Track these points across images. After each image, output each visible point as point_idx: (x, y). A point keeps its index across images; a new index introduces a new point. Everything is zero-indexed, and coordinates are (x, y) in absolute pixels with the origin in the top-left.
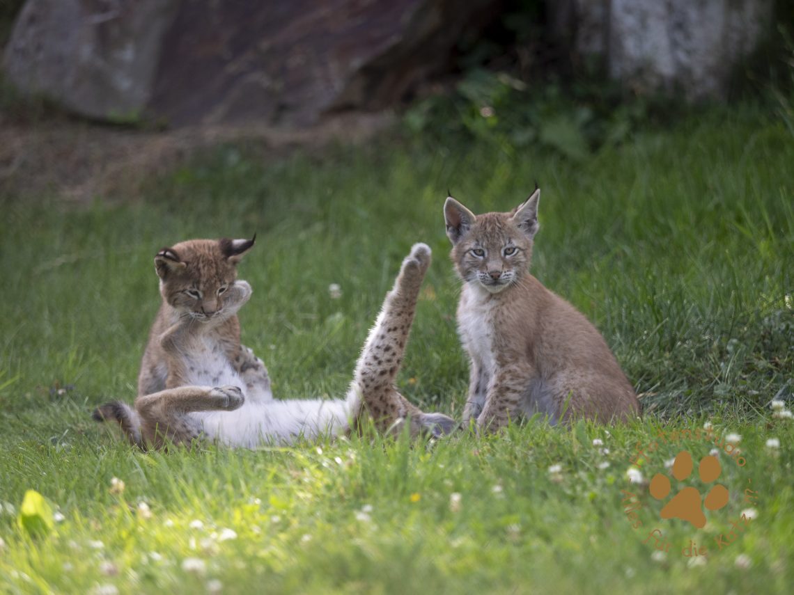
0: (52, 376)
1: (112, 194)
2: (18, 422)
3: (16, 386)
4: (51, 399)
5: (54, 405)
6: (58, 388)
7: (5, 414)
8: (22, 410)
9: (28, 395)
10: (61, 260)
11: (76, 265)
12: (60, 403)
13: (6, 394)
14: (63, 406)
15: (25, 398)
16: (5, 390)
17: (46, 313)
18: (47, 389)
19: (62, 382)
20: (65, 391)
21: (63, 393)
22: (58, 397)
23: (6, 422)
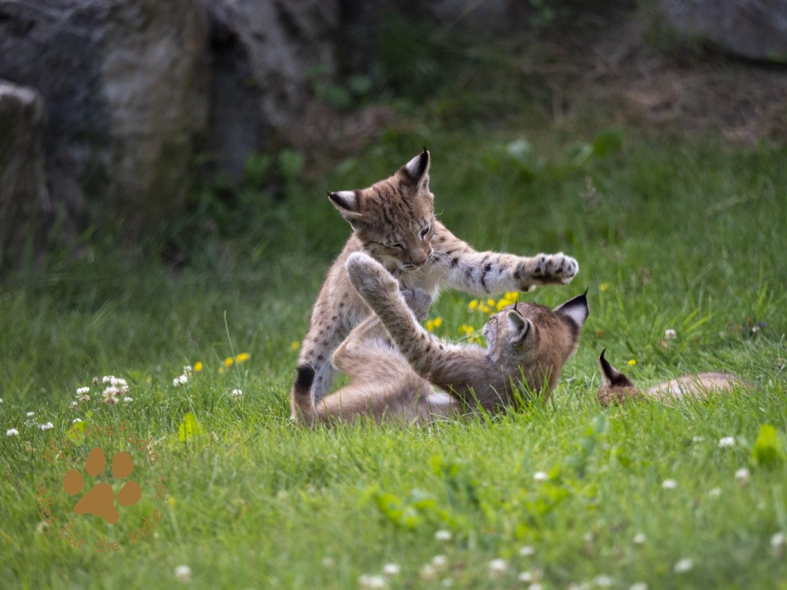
0: (744, 315)
1: (775, 134)
2: (715, 359)
3: (706, 326)
4: (744, 337)
5: (749, 342)
6: (751, 325)
7: (701, 353)
8: (716, 347)
9: (722, 334)
10: (733, 200)
11: (748, 204)
12: (755, 339)
13: (699, 333)
14: (756, 343)
15: (719, 337)
16: (698, 329)
17: (725, 254)
18: (741, 327)
19: (755, 320)
20: (758, 329)
21: (757, 330)
22: (751, 333)
23: (702, 359)
